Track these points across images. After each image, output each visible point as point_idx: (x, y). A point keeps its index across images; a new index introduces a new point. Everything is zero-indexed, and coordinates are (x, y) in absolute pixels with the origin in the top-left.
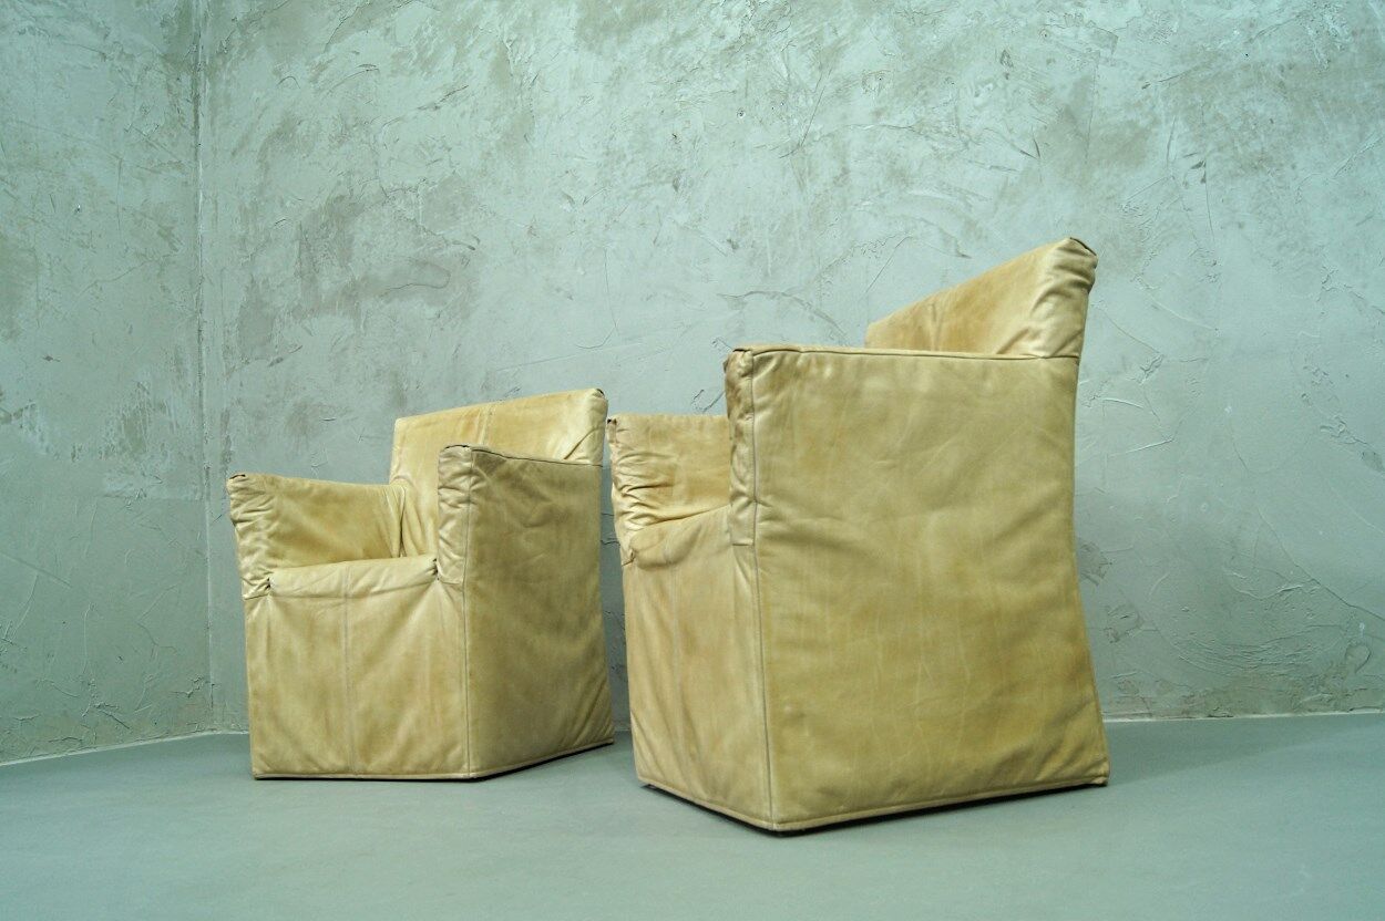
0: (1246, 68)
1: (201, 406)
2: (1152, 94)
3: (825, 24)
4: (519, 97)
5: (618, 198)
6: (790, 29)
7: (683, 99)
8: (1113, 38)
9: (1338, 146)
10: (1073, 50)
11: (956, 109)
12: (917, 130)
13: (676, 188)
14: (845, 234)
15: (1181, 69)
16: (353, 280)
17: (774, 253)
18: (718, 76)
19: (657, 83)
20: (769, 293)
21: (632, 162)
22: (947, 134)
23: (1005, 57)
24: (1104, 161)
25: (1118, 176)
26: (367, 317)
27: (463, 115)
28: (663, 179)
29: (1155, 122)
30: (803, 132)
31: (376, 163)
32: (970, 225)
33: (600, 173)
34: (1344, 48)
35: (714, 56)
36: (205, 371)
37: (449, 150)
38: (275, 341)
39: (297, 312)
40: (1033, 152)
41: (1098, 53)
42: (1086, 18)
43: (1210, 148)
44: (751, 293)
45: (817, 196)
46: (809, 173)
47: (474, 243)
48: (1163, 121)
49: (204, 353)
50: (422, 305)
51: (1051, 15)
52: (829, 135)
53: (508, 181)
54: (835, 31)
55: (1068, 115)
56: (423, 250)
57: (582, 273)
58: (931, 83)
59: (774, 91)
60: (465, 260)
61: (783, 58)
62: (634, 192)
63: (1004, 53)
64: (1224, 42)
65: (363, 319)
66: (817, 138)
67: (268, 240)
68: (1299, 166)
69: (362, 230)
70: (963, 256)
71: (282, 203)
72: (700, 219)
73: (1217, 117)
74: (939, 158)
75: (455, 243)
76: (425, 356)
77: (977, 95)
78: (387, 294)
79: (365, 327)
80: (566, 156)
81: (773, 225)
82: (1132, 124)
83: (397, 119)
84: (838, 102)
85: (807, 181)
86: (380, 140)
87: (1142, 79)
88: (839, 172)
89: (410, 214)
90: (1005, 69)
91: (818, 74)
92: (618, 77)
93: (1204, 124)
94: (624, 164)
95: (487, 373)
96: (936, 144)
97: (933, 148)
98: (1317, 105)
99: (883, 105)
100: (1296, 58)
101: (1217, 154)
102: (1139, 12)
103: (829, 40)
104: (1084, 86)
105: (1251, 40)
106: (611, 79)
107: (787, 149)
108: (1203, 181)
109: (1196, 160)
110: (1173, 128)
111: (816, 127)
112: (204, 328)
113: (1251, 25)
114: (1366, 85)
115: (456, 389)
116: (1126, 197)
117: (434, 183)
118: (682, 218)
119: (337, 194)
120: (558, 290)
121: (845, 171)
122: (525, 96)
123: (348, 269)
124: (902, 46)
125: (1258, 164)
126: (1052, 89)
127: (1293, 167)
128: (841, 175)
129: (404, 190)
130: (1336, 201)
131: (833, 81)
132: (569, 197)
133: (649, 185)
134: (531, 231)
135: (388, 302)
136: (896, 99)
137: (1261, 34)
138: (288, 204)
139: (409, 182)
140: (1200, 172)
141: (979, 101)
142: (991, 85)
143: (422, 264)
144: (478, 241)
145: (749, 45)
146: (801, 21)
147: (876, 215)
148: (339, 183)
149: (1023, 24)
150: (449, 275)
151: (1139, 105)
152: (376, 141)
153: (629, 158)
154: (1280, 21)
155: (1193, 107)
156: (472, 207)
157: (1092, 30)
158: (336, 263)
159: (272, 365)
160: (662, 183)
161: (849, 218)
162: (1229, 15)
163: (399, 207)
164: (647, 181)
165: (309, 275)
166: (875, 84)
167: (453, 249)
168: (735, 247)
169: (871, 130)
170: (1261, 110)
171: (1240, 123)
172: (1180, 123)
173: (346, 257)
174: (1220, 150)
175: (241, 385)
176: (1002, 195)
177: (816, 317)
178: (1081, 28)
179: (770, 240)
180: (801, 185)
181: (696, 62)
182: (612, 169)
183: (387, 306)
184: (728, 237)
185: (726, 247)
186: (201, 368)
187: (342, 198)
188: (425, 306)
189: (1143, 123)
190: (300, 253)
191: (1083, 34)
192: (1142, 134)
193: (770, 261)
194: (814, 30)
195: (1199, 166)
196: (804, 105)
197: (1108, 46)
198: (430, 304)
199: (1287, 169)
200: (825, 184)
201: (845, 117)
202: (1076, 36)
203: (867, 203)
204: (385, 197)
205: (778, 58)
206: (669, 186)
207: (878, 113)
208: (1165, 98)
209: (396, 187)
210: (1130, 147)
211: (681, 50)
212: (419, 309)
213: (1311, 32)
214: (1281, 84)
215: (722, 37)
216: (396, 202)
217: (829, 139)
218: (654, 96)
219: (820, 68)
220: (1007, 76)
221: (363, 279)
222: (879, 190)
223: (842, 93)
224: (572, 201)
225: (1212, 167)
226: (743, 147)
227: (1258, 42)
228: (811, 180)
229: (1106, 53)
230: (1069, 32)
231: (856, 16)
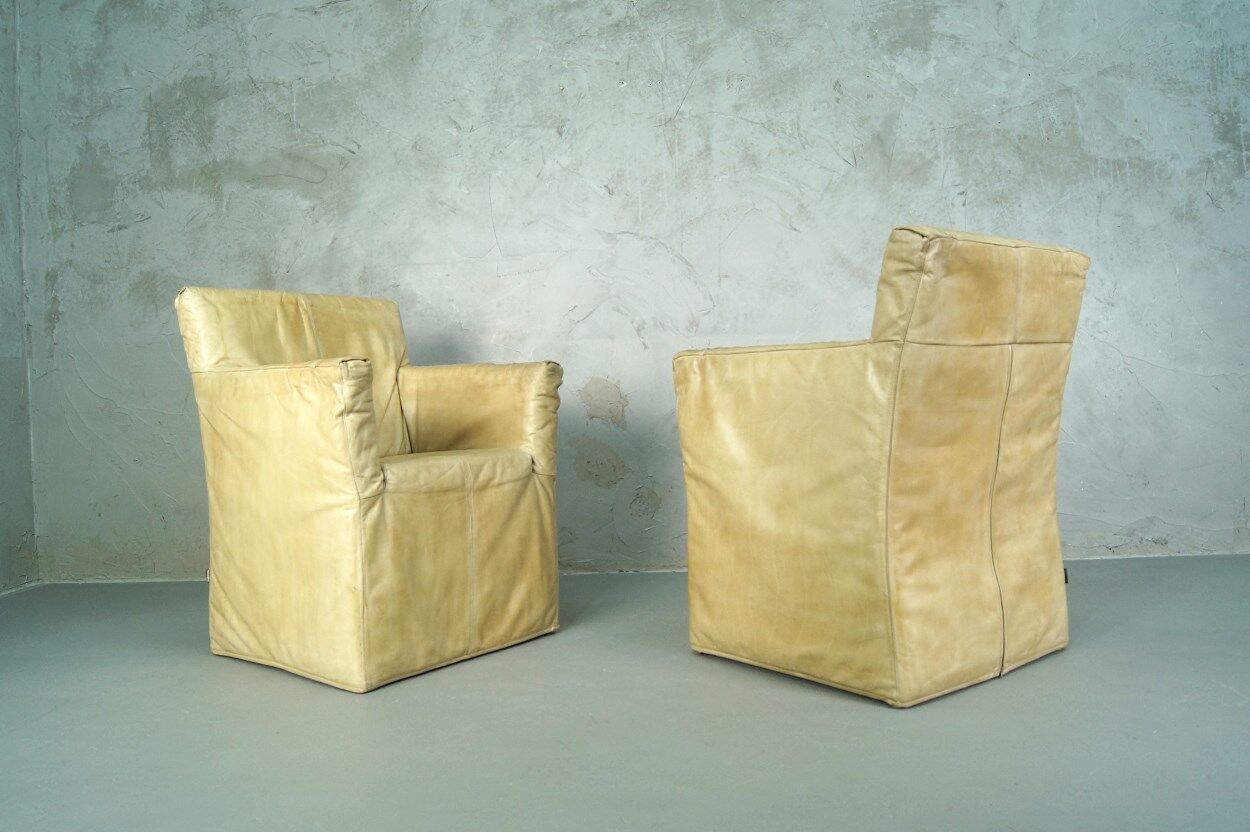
0: (998, 131)
1: (21, 262)
2: (937, 136)
3: (699, 25)
4: (407, 22)
5: (505, 133)
6: (669, 22)
7: (571, 58)
8: (913, 90)
9: (1048, 197)
10: (885, 92)
11: (798, 117)
12: (768, 127)
13: (560, 134)
14: (705, 198)
15: (957, 122)
16: (214, 161)
17: (645, 202)
18: (603, 46)
19: (546, 40)
20: (638, 235)
21: (520, 103)
22: (790, 135)
23: (837, 85)
24: (900, 178)
25: (909, 190)
26: (230, 198)
27: (345, 25)
28: (548, 124)
29: (937, 157)
30: (676, 109)
31: (244, 52)
32: (802, 206)
33: (487, 108)
34: (1058, 132)
35: (601, 29)
36: (24, 227)
37: (329, 55)
38: (117, 207)
39: (145, 183)
40: (851, 161)
41: (903, 99)
42: (897, 71)
43: (970, 182)
44: (623, 232)
45: (684, 164)
46: (679, 144)
47: (354, 148)
48: (942, 157)
49: (23, 209)
50: (295, 196)
51: (872, 62)
52: (696, 116)
53: (393, 96)
54: (707, 32)
55: (879, 139)
56: (297, 145)
57: (467, 192)
58: (780, 92)
59: (651, 71)
60: (344, 162)
61: (662, 45)
62: (519, 130)
63: (837, 83)
64: (986, 111)
65: (226, 200)
66: (687, 116)
67: (108, 105)
68: (1023, 205)
69: (225, 115)
70: (795, 230)
71: (127, 71)
72: (581, 164)
73: (977, 161)
74: (783, 152)
75: (333, 143)
76: (296, 244)
77: (815, 110)
78: (255, 180)
79: (227, 207)
80: (454, 86)
81: (645, 181)
82: (922, 155)
83: (270, 15)
84: (706, 91)
85: (677, 149)
86: (250, 29)
87: (931, 124)
88: (703, 148)
89: (283, 108)
90: (838, 95)
91: (690, 65)
92: (509, 26)
93: (968, 165)
94: (511, 104)
95: (365, 267)
96: (781, 141)
97: (779, 144)
98: (1038, 166)
99: (742, 101)
100: (1029, 132)
101: (973, 188)
102: (933, 76)
103: (701, 40)
104: (891, 120)
105: (1003, 113)
106: (502, 26)
107: (660, 120)
108: (964, 205)
109: (960, 189)
110: (948, 163)
111: (686, 107)
112: (23, 183)
113: (1004, 103)
114: (1068, 159)
115: (331, 278)
116: (913, 206)
117: (311, 84)
118: (565, 161)
119: (194, 74)
120: (442, 203)
121: (708, 148)
122: (414, 22)
123: (208, 150)
124: (761, 58)
125: (999, 200)
126: (869, 117)
127: (1020, 206)
128: (705, 151)
129: (277, 84)
130: (1042, 234)
131: (703, 73)
132: (455, 123)
133: (535, 127)
134: (415, 146)
135: (254, 188)
136: (753, 100)
137: (1009, 110)
138: (134, 73)
139: (281, 78)
140: (963, 197)
141: (815, 114)
142: (825, 105)
143: (296, 158)
144: (359, 146)
145: (632, 27)
146: (678, 18)
147: (731, 188)
148: (199, 64)
149: (852, 64)
150: (326, 173)
151: (927, 142)
152: (243, 30)
153: (517, 100)
154: (1021, 105)
155: (962, 151)
156: (354, 114)
157: (900, 81)
158: (194, 141)
159: (112, 231)
160: (549, 128)
161: (709, 186)
162: (990, 92)
163: (270, 100)
164: (533, 123)
165: (160, 147)
166: (736, 83)
167: (330, 149)
168: (611, 193)
169: (733, 120)
170: (1004, 163)
171: (991, 169)
172: (953, 161)
173: (206, 137)
174: (976, 185)
175: (73, 246)
176: (827, 189)
177: (676, 259)
178: (894, 77)
179: (642, 192)
180: (671, 153)
181: (584, 30)
182: (500, 107)
183: (255, 192)
184: (606, 184)
185: (603, 192)
186: (20, 224)
187: (202, 78)
188: (298, 198)
189: (929, 156)
190: (149, 124)
191: (894, 83)
192: (928, 164)
193: (641, 208)
194: (690, 28)
195: (961, 194)
196: (678, 88)
197: (909, 95)
198: (304, 197)
199: (1016, 206)
200: (691, 155)
201: (710, 104)
202: (889, 82)
203: (724, 176)
204: (253, 86)
205: (658, 44)
206: (553, 131)
207: (737, 108)
208: (945, 141)
209: (267, 80)
210: (919, 172)
211: (570, 16)
212: (291, 201)
213: (1040, 117)
214: (1018, 148)
215: (610, 14)
216: (267, 94)
217: (697, 119)
218: (544, 50)
219: (693, 60)
220: (838, 100)
221: (226, 162)
222: (734, 168)
223: (710, 85)
224: (459, 128)
225: (970, 195)
226: (622, 112)
227: (1007, 115)
228: (679, 150)
229: (908, 99)
230: (884, 78)
231: (724, 25)
